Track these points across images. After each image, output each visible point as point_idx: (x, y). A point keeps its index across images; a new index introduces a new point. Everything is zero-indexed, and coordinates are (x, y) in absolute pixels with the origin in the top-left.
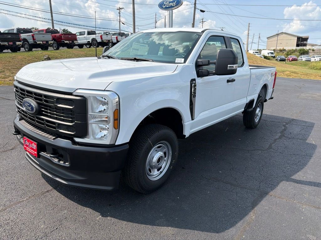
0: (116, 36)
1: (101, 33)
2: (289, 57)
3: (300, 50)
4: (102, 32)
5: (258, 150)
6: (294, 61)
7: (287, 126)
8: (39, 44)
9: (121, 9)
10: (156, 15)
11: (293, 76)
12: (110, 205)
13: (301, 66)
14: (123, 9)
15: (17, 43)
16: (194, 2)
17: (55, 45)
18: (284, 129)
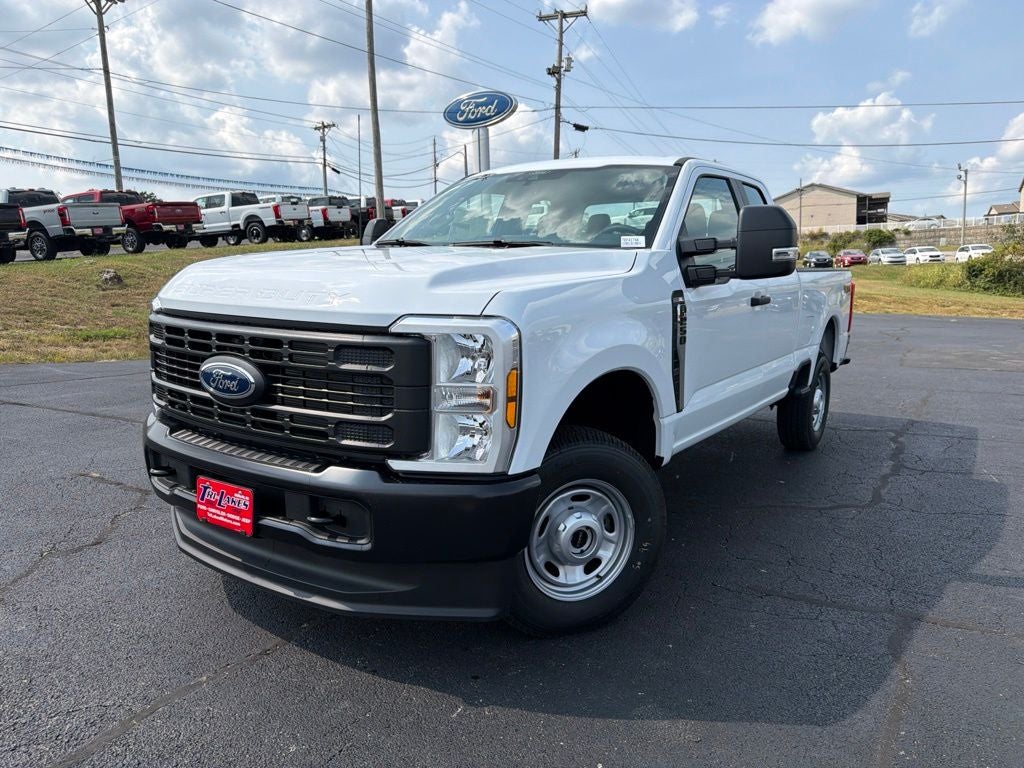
0: (323, 207)
1: (274, 199)
2: (842, 253)
3: (870, 233)
4: (278, 198)
5: (847, 506)
6: (858, 266)
7: (900, 439)
8: (83, 236)
9: (329, 126)
10: (435, 144)
11: (865, 309)
12: (476, 678)
13: (878, 279)
14: (333, 128)
15: (10, 234)
16: (554, 102)
17: (130, 239)
18: (897, 448)
